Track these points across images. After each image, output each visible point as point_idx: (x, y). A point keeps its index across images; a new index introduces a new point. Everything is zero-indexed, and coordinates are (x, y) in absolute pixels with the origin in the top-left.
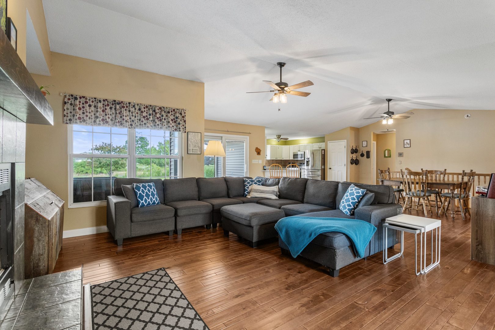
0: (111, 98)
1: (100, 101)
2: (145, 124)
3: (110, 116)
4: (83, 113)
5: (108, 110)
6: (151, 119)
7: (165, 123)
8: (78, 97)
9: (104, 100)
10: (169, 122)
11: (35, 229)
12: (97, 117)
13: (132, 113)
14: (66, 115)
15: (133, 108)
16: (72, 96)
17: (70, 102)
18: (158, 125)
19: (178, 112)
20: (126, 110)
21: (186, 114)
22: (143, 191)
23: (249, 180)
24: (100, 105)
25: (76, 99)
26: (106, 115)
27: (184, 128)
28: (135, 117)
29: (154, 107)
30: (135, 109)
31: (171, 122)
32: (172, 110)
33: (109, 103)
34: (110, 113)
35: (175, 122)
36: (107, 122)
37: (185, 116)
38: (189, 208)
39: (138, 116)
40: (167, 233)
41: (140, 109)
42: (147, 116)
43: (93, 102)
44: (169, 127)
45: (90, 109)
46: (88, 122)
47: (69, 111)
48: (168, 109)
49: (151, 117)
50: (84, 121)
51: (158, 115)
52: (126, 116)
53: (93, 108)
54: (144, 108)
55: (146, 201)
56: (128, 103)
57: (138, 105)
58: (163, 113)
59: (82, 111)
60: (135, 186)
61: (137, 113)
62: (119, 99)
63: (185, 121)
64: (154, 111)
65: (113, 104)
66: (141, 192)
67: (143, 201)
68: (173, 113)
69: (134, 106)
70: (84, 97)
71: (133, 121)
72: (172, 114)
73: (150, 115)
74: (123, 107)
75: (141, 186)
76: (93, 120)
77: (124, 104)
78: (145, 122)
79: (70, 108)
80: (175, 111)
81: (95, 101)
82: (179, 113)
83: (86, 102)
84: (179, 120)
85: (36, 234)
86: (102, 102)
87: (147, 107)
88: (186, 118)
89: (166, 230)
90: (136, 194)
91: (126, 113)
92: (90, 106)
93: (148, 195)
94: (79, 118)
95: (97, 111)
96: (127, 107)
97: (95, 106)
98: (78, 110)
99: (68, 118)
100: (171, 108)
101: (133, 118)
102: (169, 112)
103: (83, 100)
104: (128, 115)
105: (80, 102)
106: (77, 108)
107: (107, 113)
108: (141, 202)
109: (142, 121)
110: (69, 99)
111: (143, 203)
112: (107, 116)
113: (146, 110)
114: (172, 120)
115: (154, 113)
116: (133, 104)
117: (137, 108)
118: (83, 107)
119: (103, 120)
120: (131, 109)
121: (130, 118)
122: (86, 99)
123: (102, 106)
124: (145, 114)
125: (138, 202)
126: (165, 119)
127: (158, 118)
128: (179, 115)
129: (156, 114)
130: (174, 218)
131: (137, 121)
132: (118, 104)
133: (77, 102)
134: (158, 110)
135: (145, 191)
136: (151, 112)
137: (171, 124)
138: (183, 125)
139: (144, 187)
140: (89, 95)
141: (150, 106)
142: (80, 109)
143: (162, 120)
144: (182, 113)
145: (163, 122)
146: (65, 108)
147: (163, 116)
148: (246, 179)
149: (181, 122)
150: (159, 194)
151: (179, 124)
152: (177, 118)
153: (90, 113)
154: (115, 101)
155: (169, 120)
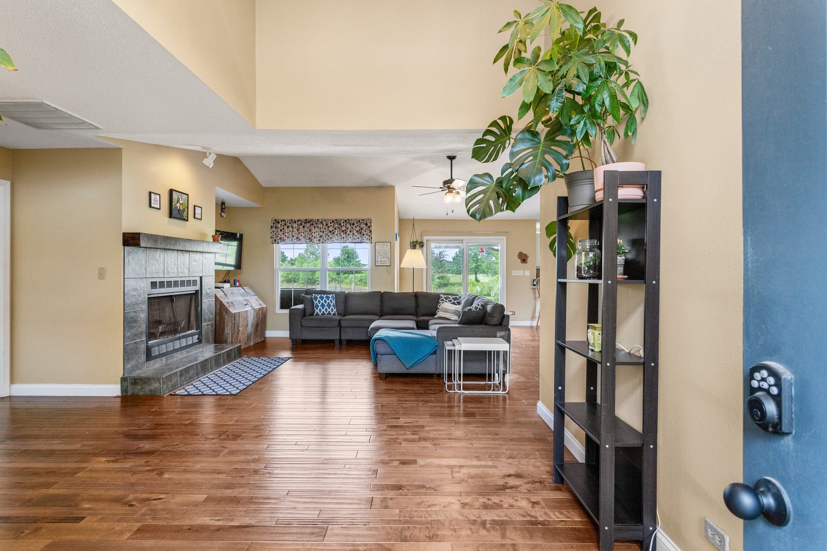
0: (303, 218)
1: (295, 222)
2: (331, 238)
3: (302, 234)
4: (283, 234)
5: (301, 229)
6: (336, 233)
7: (351, 236)
8: (280, 221)
9: (298, 221)
10: (354, 234)
11: (225, 318)
12: (293, 236)
13: (320, 229)
14: (273, 236)
16: (276, 220)
17: (274, 225)
18: (343, 238)
19: (363, 223)
20: (315, 227)
21: (372, 224)
22: (319, 302)
23: (443, 297)
24: (295, 225)
25: (279, 222)
26: (299, 233)
28: (323, 232)
29: (339, 221)
30: (323, 225)
31: (356, 234)
33: (302, 222)
34: (302, 231)
35: (360, 233)
36: (300, 240)
38: (352, 320)
39: (325, 231)
40: (333, 341)
41: (327, 225)
42: (333, 230)
43: (290, 223)
44: (354, 239)
45: (288, 230)
46: (286, 241)
47: (274, 233)
48: (353, 221)
49: (336, 231)
50: (284, 240)
51: (343, 228)
52: (314, 233)
53: (290, 229)
54: (331, 223)
55: (320, 311)
56: (316, 220)
57: (325, 221)
58: (348, 226)
59: (282, 232)
60: (313, 296)
61: (325, 228)
62: (309, 217)
63: (371, 231)
64: (340, 224)
65: (305, 223)
66: (317, 302)
67: (318, 311)
68: (358, 224)
69: (322, 222)
70: (283, 220)
71: (321, 236)
72: (358, 226)
73: (335, 229)
74: (313, 224)
75: (318, 297)
76: (291, 239)
77: (313, 222)
78: (331, 236)
79: (275, 231)
81: (292, 222)
83: (285, 224)
84: (363, 231)
85: (226, 321)
87: (333, 221)
88: (373, 229)
89: (331, 338)
90: (313, 303)
91: (314, 229)
92: (288, 227)
93: (323, 306)
94: (280, 238)
95: (293, 231)
96: (316, 224)
97: (292, 227)
98: (279, 232)
99: (274, 239)
100: (356, 220)
101: (321, 234)
102: (354, 224)
103: (283, 223)
104: (317, 232)
105: (281, 225)
106: (279, 230)
107: (300, 232)
108: (316, 311)
109: (329, 236)
110: (274, 224)
112: (300, 235)
113: (332, 224)
114: (357, 232)
115: (340, 226)
117: (324, 223)
118: (283, 229)
119: (297, 238)
120: (319, 226)
121: (319, 234)
122: (285, 222)
123: (297, 226)
124: (331, 229)
125: (314, 311)
126: (350, 231)
127: (343, 231)
128: (364, 226)
129: (342, 227)
130: (339, 328)
131: (324, 236)
132: (308, 222)
133: (279, 225)
134: (343, 223)
135: (322, 302)
136: (336, 226)
137: (356, 236)
138: (369, 236)
139: (322, 298)
140: (287, 217)
141: (336, 220)
142: (281, 230)
143: (348, 233)
144: (368, 223)
145: (349, 235)
146: (272, 231)
147: (347, 229)
148: (442, 295)
149: (365, 233)
150: (336, 306)
151: (363, 235)
152: (362, 229)
153: (288, 233)
154: (306, 220)
155: (355, 231)
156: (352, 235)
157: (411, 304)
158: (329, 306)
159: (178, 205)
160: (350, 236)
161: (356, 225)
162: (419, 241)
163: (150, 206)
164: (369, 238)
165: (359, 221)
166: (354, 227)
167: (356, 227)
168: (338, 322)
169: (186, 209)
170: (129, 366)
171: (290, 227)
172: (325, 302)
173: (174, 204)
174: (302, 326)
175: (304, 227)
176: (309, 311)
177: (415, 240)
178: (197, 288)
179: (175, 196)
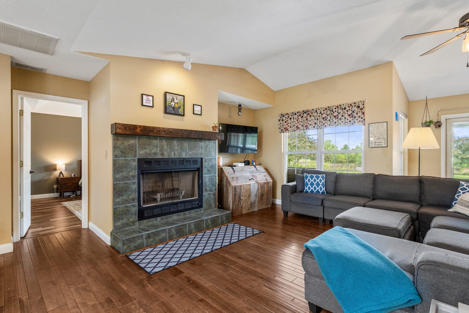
0: (301, 110)
1: (295, 114)
2: (324, 124)
3: (301, 123)
4: (287, 125)
6: (328, 119)
8: (285, 115)
9: (298, 113)
10: (345, 118)
12: (294, 126)
13: (315, 117)
14: (280, 127)
15: (316, 113)
16: (282, 115)
17: (281, 119)
21: (365, 106)
22: (309, 180)
23: (465, 185)
24: (295, 116)
25: (284, 116)
26: (298, 123)
27: (363, 120)
28: (318, 119)
29: (332, 108)
30: (317, 113)
31: (348, 117)
32: (349, 105)
33: (301, 114)
34: (301, 121)
35: (352, 117)
37: (364, 107)
39: (320, 119)
40: (317, 219)
41: (321, 113)
42: (326, 117)
43: (292, 115)
44: (346, 122)
45: (290, 121)
46: (289, 130)
47: (281, 125)
48: (344, 106)
49: (329, 117)
50: (287, 130)
51: (336, 114)
54: (324, 111)
55: (309, 188)
56: (312, 110)
57: (319, 109)
58: (340, 111)
60: (305, 176)
61: (319, 116)
62: (305, 109)
63: (363, 113)
64: (332, 111)
65: (303, 114)
66: (307, 181)
68: (350, 108)
69: (316, 111)
70: (287, 114)
72: (349, 110)
73: (328, 115)
74: (309, 114)
75: (309, 176)
76: (292, 128)
77: (309, 112)
78: (324, 122)
79: (282, 123)
80: (352, 105)
81: (293, 114)
82: (356, 107)
83: (289, 117)
84: (355, 114)
86: (297, 114)
87: (326, 109)
88: (366, 110)
90: (304, 181)
91: (310, 118)
92: (290, 119)
93: (312, 184)
94: (285, 128)
95: (294, 122)
96: (312, 113)
98: (284, 123)
99: (281, 129)
100: (347, 104)
101: (316, 121)
102: (345, 109)
103: (287, 116)
104: (312, 120)
105: (286, 118)
106: (284, 122)
107: (299, 121)
108: (306, 188)
109: (322, 122)
110: (281, 117)
111: (306, 189)
114: (349, 115)
115: (332, 113)
116: (316, 110)
117: (318, 111)
118: (287, 121)
121: (314, 122)
122: (288, 115)
124: (324, 116)
125: (305, 188)
126: (342, 116)
127: (335, 117)
128: (356, 108)
129: (334, 113)
130: (322, 207)
131: (319, 122)
132: (305, 113)
133: (284, 118)
134: (335, 108)
135: (311, 180)
136: (329, 112)
137: (347, 119)
138: (362, 118)
139: (312, 177)
140: (290, 111)
141: (329, 107)
142: (285, 122)
143: (339, 118)
144: (360, 106)
145: (340, 119)
146: (279, 123)
147: (339, 113)
148: (463, 183)
149: (356, 116)
150: (326, 185)
151: (355, 117)
152: (353, 112)
153: (290, 123)
154: (304, 111)
155: (346, 115)
156: (344, 119)
157: (415, 190)
158: (318, 185)
159: (173, 103)
160: (342, 120)
161: (348, 109)
162: (435, 121)
163: (142, 105)
164: (361, 120)
165: (351, 105)
166: (345, 111)
167: (347, 111)
168: (321, 201)
169: (182, 107)
170: (118, 224)
171: (292, 119)
172: (315, 181)
173: (167, 103)
174: (291, 201)
175: (302, 117)
176: (299, 188)
177: (428, 120)
178: (198, 166)
179: (169, 97)
